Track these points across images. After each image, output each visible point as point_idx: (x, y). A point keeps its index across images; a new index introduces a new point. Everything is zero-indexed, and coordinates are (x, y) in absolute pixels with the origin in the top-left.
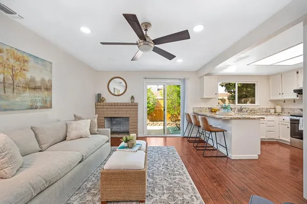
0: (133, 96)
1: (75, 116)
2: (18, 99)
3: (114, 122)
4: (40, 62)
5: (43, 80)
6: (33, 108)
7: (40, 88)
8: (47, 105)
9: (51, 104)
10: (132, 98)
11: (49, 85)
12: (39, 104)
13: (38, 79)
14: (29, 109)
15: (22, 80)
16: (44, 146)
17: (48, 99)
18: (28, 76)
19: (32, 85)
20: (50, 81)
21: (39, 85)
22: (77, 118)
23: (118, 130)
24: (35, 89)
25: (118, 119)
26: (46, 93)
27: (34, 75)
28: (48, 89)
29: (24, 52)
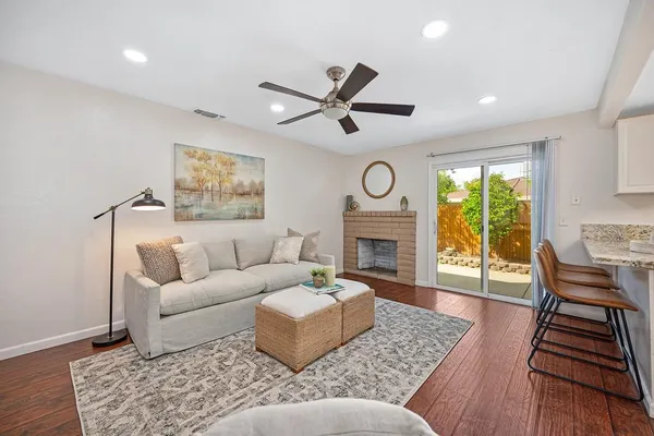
0: (404, 198)
1: (289, 230)
2: (225, 208)
3: (379, 249)
4: (249, 161)
5: (253, 183)
6: (240, 217)
7: (248, 194)
8: (258, 215)
9: (263, 213)
10: (404, 200)
11: (260, 188)
12: (247, 213)
13: (247, 183)
14: (235, 219)
15: (228, 185)
16: (243, 265)
17: (259, 207)
18: (236, 179)
19: (240, 191)
20: (262, 183)
21: (247, 189)
22: (291, 233)
23: (386, 266)
24: (242, 195)
25: (385, 244)
26: (257, 198)
27: (241, 179)
28: (260, 193)
29: (231, 154)
